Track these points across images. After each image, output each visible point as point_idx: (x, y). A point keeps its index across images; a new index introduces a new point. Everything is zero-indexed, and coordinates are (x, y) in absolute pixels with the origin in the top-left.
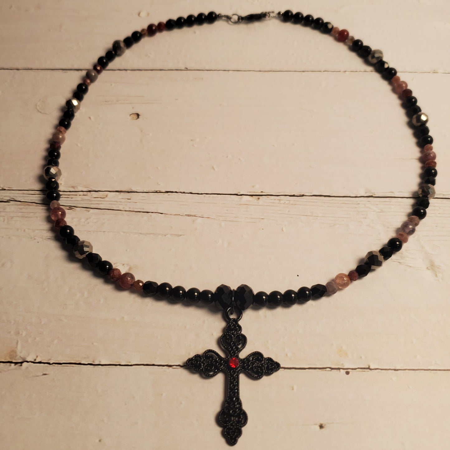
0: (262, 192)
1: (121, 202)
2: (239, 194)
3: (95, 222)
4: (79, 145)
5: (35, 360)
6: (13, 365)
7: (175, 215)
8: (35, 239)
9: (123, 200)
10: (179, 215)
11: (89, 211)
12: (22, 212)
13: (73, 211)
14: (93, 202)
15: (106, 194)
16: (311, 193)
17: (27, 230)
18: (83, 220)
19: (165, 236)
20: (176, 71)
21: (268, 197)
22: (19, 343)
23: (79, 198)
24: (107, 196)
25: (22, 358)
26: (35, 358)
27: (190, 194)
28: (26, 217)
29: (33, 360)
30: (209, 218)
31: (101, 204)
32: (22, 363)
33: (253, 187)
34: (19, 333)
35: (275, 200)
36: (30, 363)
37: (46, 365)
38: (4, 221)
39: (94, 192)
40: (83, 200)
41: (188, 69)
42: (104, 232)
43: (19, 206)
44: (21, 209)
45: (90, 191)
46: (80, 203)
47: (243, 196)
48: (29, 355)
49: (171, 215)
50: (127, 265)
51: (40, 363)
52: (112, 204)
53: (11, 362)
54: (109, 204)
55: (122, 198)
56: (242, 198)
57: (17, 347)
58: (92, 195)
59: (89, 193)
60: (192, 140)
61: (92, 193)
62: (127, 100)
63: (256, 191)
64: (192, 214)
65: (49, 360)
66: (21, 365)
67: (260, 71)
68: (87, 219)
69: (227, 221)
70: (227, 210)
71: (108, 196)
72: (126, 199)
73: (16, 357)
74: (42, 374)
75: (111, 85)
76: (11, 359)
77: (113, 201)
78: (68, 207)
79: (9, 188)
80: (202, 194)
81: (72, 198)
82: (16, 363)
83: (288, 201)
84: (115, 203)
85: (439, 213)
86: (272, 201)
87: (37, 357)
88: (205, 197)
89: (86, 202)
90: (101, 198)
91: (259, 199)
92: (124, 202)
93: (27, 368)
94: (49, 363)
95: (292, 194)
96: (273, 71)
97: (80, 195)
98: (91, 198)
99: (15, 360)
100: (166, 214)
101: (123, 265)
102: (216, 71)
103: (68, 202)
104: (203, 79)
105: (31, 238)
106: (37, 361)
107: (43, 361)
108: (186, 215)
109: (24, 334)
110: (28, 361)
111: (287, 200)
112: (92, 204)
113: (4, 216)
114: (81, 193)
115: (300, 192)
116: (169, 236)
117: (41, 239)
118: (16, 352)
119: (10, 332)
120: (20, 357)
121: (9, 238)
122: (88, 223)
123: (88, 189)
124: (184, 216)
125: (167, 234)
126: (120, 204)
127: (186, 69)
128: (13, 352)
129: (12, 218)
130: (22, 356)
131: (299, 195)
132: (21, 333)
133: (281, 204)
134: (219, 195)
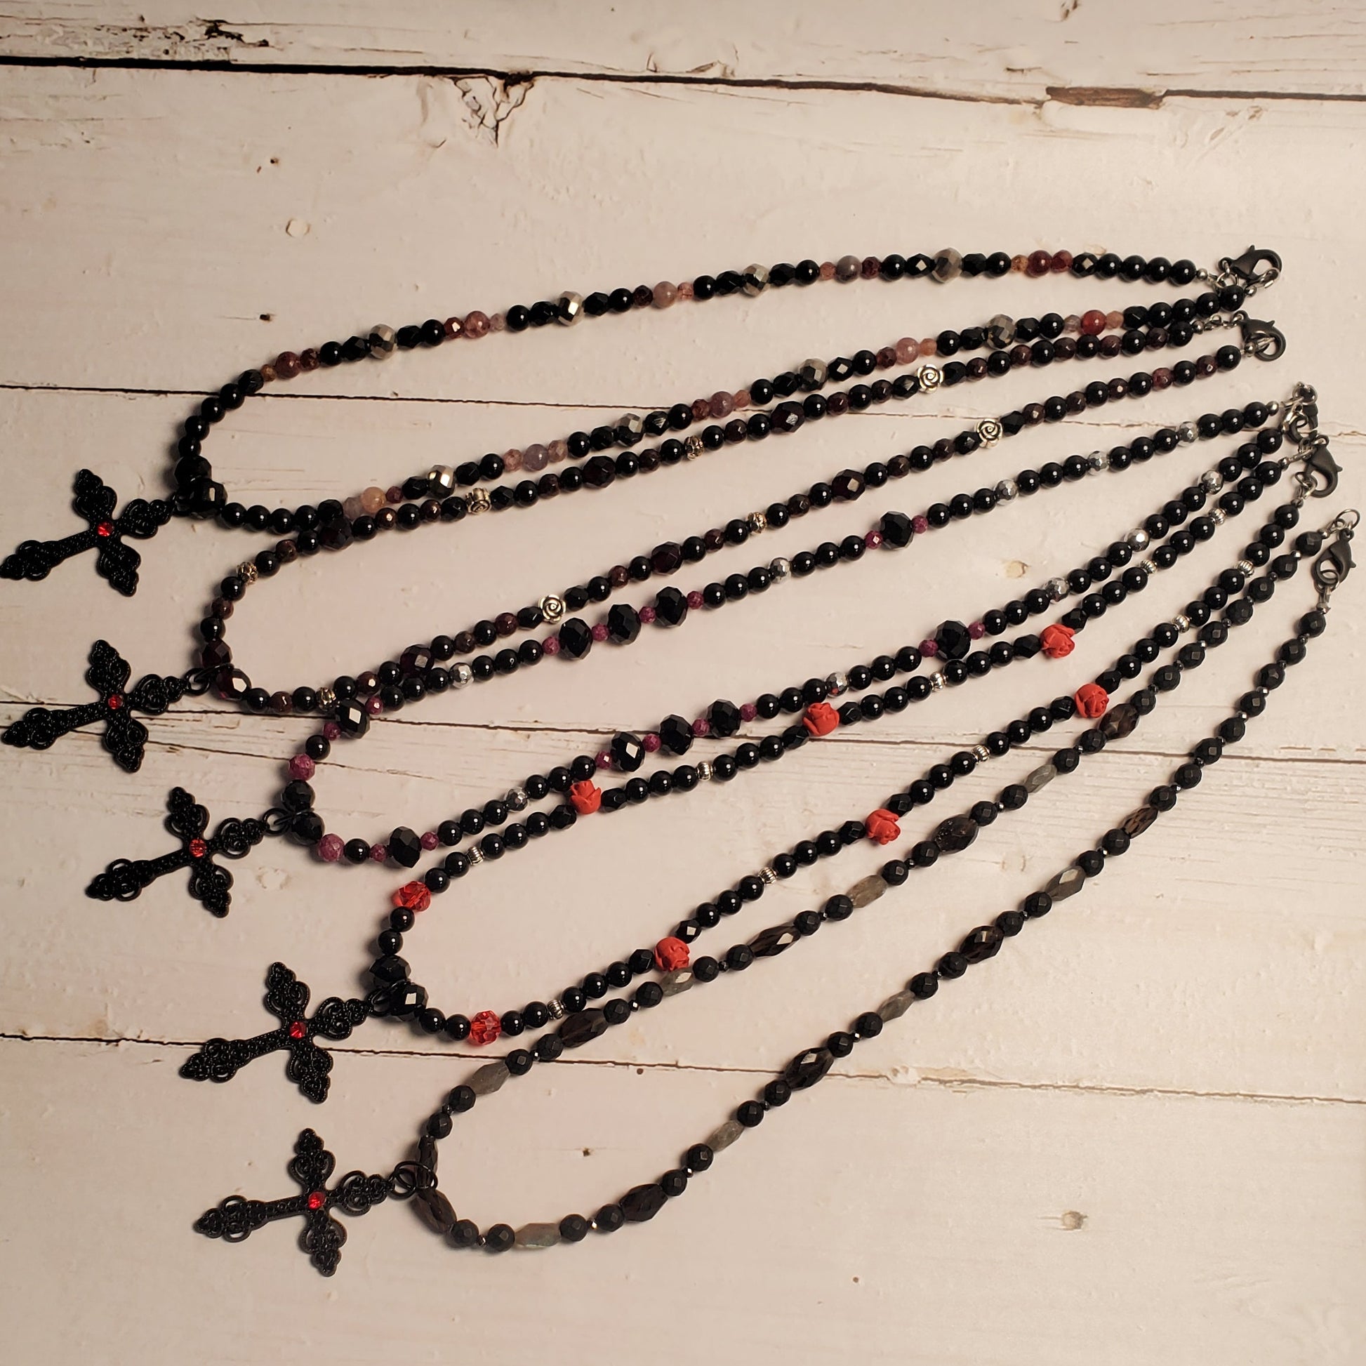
0: (536, 722)
1: (265, 738)
2: (492, 726)
3: (221, 782)
4: (176, 598)
5: (139, 1037)
6: (104, 1043)
7: (367, 770)
8: (114, 814)
9: (269, 735)
10: (376, 770)
11: (207, 757)
12: (82, 755)
13: (178, 755)
14: (213, 737)
15: (236, 720)
16: (630, 726)
17: (95, 794)
18: (198, 776)
19: (350, 814)
20: (372, 400)
21: (547, 734)
22: (109, 1008)
23: (186, 726)
24: (238, 724)
25: (117, 1033)
26: (138, 1033)
27: (396, 724)
28: (92, 766)
29: (135, 1038)
30: (431, 778)
31: (229, 741)
32: (117, 1041)
33: (520, 708)
34: (107, 991)
35: (559, 740)
36: (131, 1042)
37: (157, 1045)
38: (51, 774)
39: (213, 715)
40: (193, 732)
41: (399, 397)
42: (238, 802)
43: (74, 741)
44: (80, 748)
45: (206, 712)
46: (188, 739)
47: (499, 730)
48: (127, 1028)
49: (360, 769)
50: (283, 871)
51: (147, 1041)
52: (249, 742)
53: (100, 1040)
54: (244, 742)
55: (268, 730)
56: (496, 734)
57: (106, 1015)
58: (210, 722)
59: (204, 715)
60: (403, 590)
61: (209, 715)
62: (268, 481)
63: (524, 720)
64: (399, 769)
65: (161, 1038)
66: (117, 1045)
67: (557, 405)
68: (205, 774)
69: (465, 786)
70: (466, 762)
71: (241, 724)
72: (274, 731)
73: (107, 1031)
74: (152, 1060)
75: (233, 437)
76: (98, 1034)
77: (249, 736)
78: (168, 746)
79: (49, 699)
80: (420, 724)
81: (173, 726)
82: (109, 1042)
83: (584, 744)
84: (255, 740)
85: (867, 777)
86: (552, 743)
87: (141, 1032)
88: (425, 730)
89: (200, 737)
90: (227, 728)
91: (529, 737)
92: (272, 739)
93: (127, 1050)
94: (162, 1043)
95: (594, 729)
96: (587, 406)
97: (188, 720)
98: (209, 727)
99: (106, 1036)
100: (352, 768)
101: (276, 870)
102: (461, 403)
103: (165, 734)
104: (430, 424)
105: (107, 811)
106: (142, 1039)
107: (152, 1040)
108: (388, 771)
109: (115, 994)
110: (128, 1038)
111: (582, 742)
112: (211, 741)
113: (48, 763)
114: (189, 716)
115: (609, 724)
116: (355, 815)
117: (125, 815)
118: (106, 1024)
119: (92, 989)
120: (114, 1031)
121: (66, 809)
122: (208, 783)
123: (202, 706)
124: (384, 773)
125: (353, 812)
126: (265, 744)
127: (395, 397)
128: (101, 1023)
129: (65, 769)
130: (116, 1030)
131: (606, 730)
132: (110, 991)
133: (570, 749)
134: (453, 727)
